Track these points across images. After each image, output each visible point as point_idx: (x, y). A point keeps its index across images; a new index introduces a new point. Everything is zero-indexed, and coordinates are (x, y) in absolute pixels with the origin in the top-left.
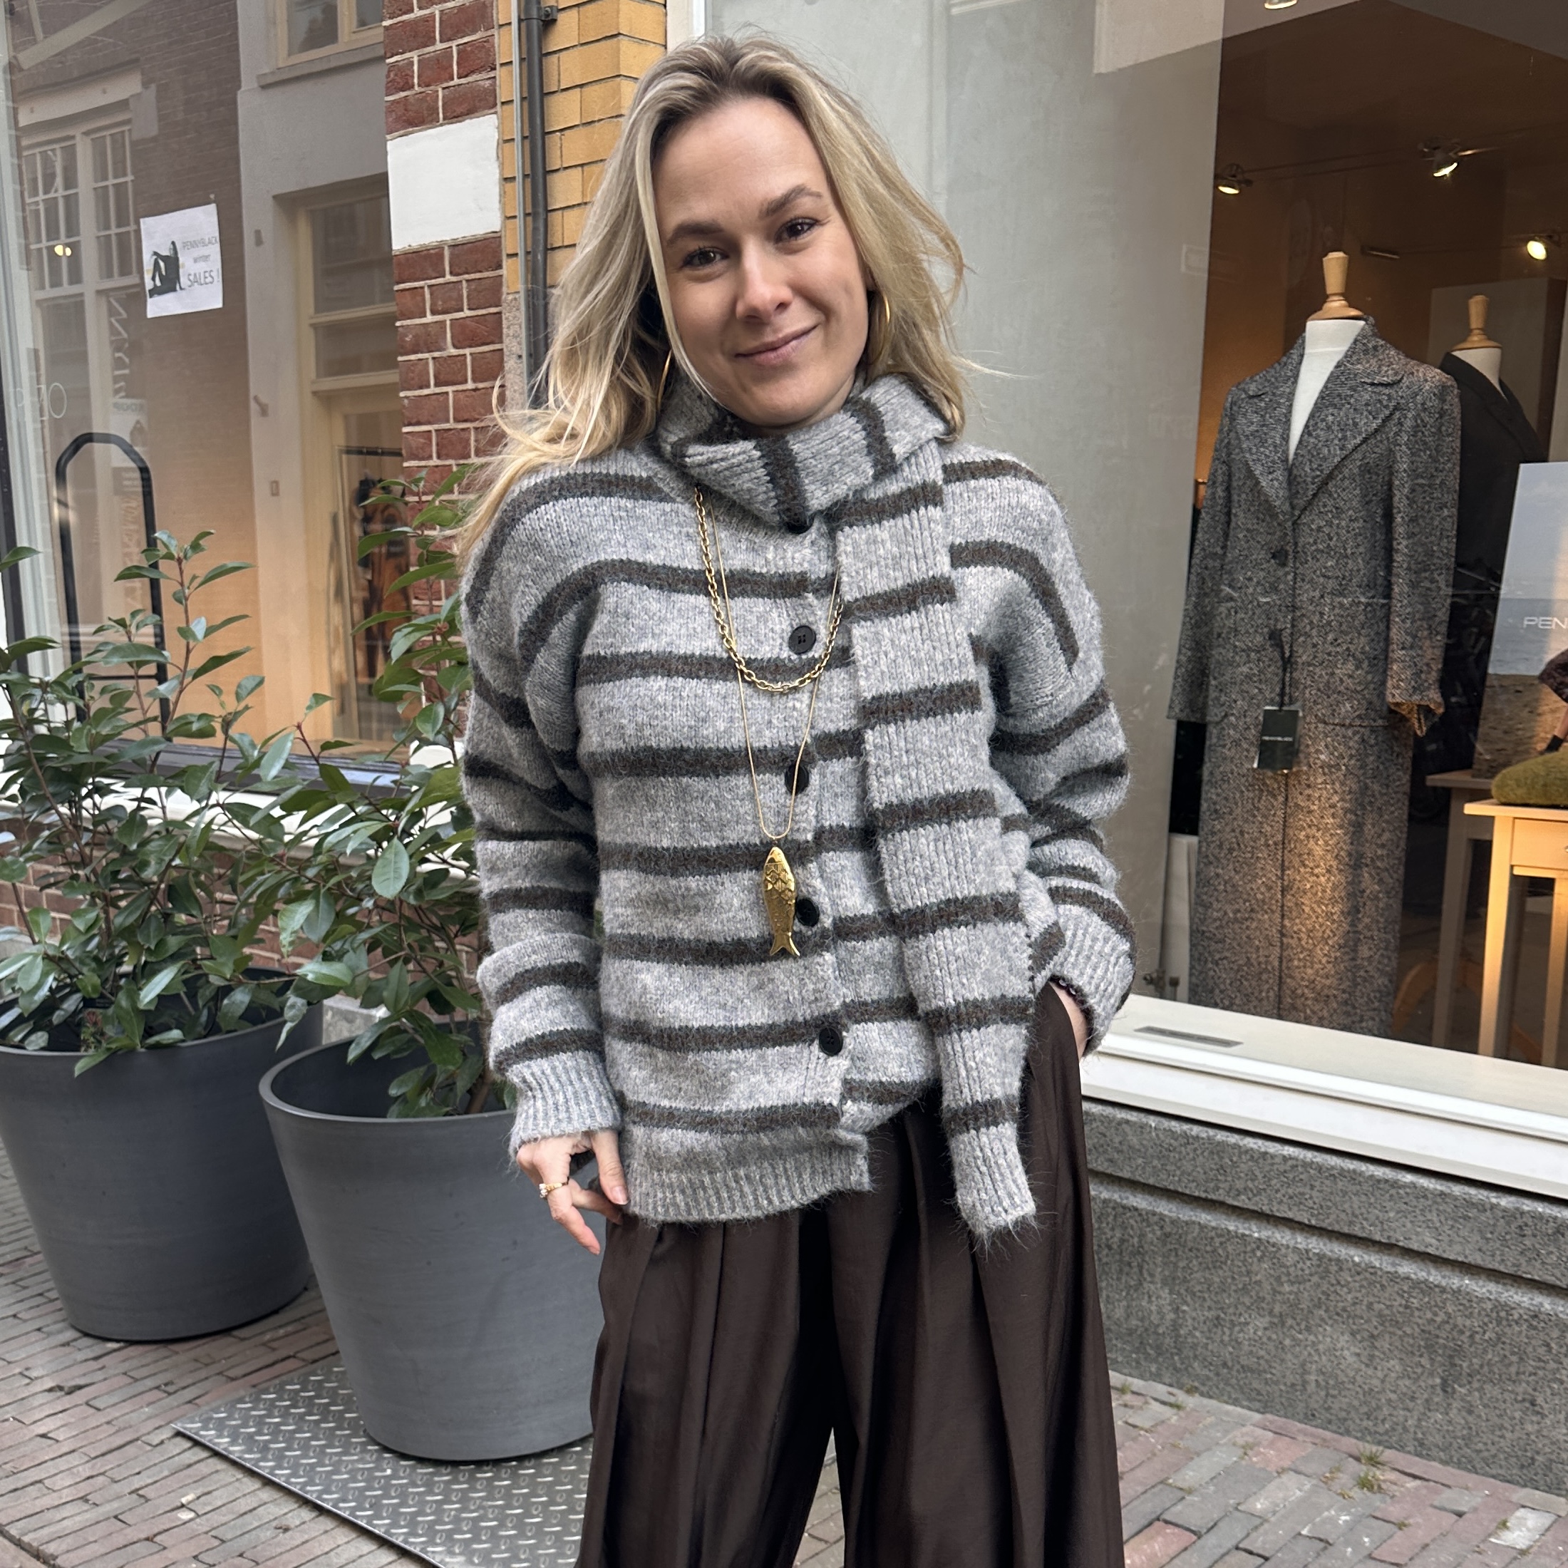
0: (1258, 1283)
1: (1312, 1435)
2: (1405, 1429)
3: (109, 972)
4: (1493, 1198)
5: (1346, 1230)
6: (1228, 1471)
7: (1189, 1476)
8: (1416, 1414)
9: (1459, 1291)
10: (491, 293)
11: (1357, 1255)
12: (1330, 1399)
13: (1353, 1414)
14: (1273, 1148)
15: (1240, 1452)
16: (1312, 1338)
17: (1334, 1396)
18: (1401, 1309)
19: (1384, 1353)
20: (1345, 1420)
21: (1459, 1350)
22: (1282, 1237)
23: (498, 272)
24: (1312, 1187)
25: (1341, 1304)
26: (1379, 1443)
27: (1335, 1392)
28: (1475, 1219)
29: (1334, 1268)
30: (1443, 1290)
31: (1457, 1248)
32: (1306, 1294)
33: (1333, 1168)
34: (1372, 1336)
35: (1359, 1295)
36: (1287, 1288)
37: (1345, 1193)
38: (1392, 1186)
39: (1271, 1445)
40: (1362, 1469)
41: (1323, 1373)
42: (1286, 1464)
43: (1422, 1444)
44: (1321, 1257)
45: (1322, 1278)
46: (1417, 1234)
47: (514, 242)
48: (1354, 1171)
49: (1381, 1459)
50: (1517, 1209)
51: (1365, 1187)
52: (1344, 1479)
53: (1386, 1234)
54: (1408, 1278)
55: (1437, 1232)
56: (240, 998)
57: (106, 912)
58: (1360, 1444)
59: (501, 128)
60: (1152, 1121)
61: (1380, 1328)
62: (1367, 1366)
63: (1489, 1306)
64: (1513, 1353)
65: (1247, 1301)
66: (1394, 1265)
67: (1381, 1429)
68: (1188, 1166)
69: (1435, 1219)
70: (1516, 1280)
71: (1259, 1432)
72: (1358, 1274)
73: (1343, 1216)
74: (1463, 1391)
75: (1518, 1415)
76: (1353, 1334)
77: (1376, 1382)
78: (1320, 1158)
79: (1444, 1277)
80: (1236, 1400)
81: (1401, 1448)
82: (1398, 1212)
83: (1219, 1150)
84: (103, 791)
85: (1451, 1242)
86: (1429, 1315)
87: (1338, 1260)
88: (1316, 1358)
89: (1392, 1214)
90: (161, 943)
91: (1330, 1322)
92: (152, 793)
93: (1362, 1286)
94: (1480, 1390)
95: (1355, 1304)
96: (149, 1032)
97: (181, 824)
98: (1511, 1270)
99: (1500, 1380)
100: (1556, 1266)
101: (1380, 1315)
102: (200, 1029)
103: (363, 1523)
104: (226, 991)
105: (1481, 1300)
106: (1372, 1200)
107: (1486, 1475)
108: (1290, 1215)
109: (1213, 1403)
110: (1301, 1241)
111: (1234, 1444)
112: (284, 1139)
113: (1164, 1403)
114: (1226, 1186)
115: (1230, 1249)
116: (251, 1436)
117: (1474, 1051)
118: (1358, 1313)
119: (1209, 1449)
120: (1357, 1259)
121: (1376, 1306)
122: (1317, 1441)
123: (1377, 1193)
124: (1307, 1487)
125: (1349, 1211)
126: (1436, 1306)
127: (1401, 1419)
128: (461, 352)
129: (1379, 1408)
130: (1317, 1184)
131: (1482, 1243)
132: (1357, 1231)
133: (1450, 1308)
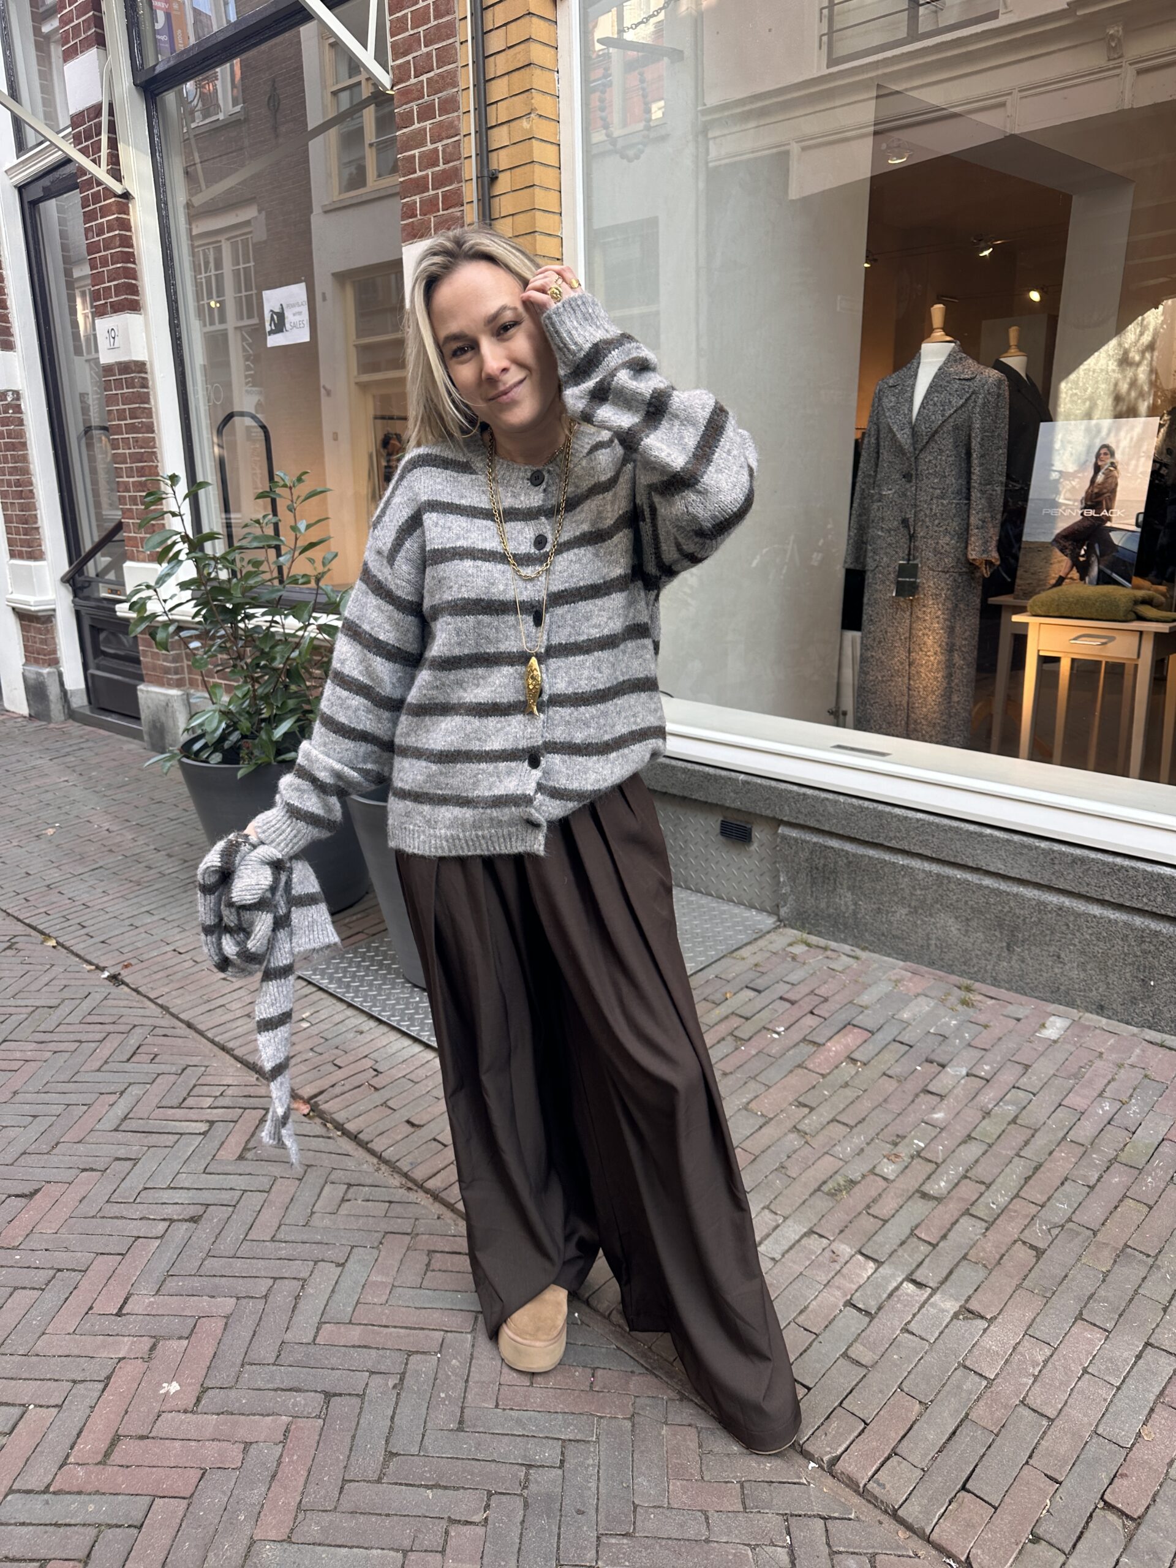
0: (903, 889)
1: (934, 974)
2: (986, 971)
4: (1038, 843)
5: (952, 860)
6: (888, 995)
7: (865, 999)
9: (1017, 894)
11: (959, 874)
13: (956, 963)
14: (910, 814)
17: (945, 952)
21: (1017, 928)
22: (916, 863)
29: (945, 881)
30: (1008, 894)
31: (1016, 870)
33: (944, 825)
34: (967, 919)
36: (918, 892)
37: (952, 840)
39: (910, 980)
40: (963, 994)
43: (995, 979)
46: (993, 862)
48: (956, 827)
49: (973, 988)
50: (1050, 849)
51: (964, 836)
53: (975, 863)
54: (987, 887)
55: (1004, 861)
58: (961, 979)
60: (842, 799)
63: (1034, 903)
65: (896, 899)
66: (979, 879)
67: (972, 971)
68: (862, 824)
70: (1050, 888)
71: (904, 972)
72: (959, 884)
73: (950, 852)
76: (956, 918)
77: (969, 945)
78: (937, 820)
79: (1007, 886)
80: (890, 954)
83: (881, 814)
85: (1012, 867)
87: (948, 877)
92: (277, 618)
97: (294, 635)
101: (972, 908)
103: (404, 1029)
105: (1029, 900)
106: (968, 844)
107: (1032, 996)
108: (920, 851)
109: (876, 956)
110: (927, 866)
111: (890, 980)
113: (849, 956)
114: (884, 835)
115: (886, 870)
116: (340, 979)
119: (875, 983)
120: (958, 876)
122: (937, 978)
123: (969, 839)
124: (932, 1004)
125: (953, 850)
129: (971, 959)
130: (936, 834)
131: (1030, 868)
132: (959, 861)
133: (1012, 904)
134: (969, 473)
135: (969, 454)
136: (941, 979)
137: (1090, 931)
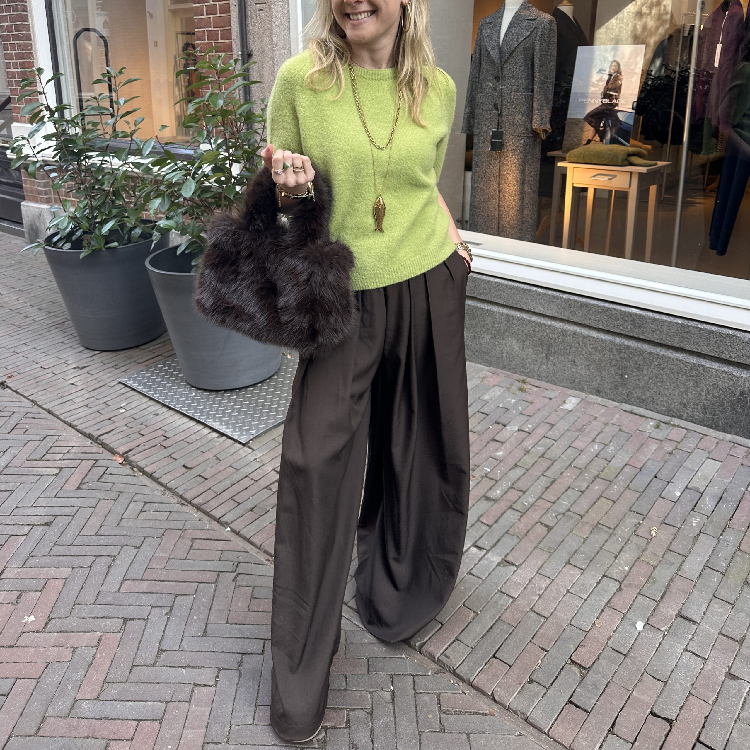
0: (487, 324)
1: (505, 374)
2: (534, 371)
3: (92, 222)
5: (515, 306)
8: (537, 366)
9: (551, 325)
12: (510, 362)
13: (518, 367)
14: (492, 279)
15: (481, 380)
16: (504, 342)
18: (533, 332)
19: (527, 346)
20: (515, 368)
21: (551, 345)
22: (495, 309)
24: (504, 292)
25: (513, 331)
26: (526, 376)
27: (512, 360)
28: (556, 302)
29: (511, 319)
30: (546, 325)
31: (550, 312)
32: (502, 327)
33: (510, 286)
34: (524, 341)
35: (519, 327)
36: (496, 325)
37: (514, 294)
38: (529, 291)
39: (491, 377)
40: (520, 385)
41: (508, 353)
42: (496, 383)
43: (539, 376)
44: (507, 315)
45: (507, 322)
46: (537, 307)
48: (517, 287)
49: (526, 381)
51: (521, 292)
52: (514, 388)
53: (528, 307)
54: (535, 322)
55: (544, 307)
56: (138, 231)
57: (91, 201)
58: (520, 376)
61: (526, 338)
62: (522, 350)
63: (560, 330)
64: (568, 346)
65: (484, 330)
66: (530, 317)
67: (526, 371)
69: (543, 302)
70: (568, 322)
71: (487, 373)
72: (519, 320)
73: (514, 301)
74: (552, 358)
75: (570, 366)
76: (517, 340)
77: (525, 356)
78: (506, 282)
79: (546, 321)
80: (481, 362)
81: (533, 378)
82: (531, 300)
84: (90, 158)
85: (548, 310)
86: (541, 334)
88: (506, 348)
89: (529, 301)
90: (110, 212)
91: (510, 336)
92: (107, 158)
93: (520, 324)
94: (558, 358)
95: (518, 330)
96: (107, 242)
97: (118, 169)
98: (567, 319)
99: (564, 354)
101: (526, 334)
102: (125, 242)
104: (134, 228)
105: (557, 328)
106: (523, 296)
107: (560, 386)
108: (497, 301)
110: (501, 310)
112: (154, 280)
114: (476, 292)
115: (478, 312)
117: (561, 246)
118: (519, 333)
120: (518, 316)
121: (525, 331)
123: (524, 294)
124: (502, 391)
125: (516, 300)
126: (543, 330)
127: (533, 368)
129: (526, 364)
130: (506, 291)
131: (558, 310)
132: (518, 306)
133: (548, 331)
134: (533, 77)
136: (508, 376)
137: (591, 347)
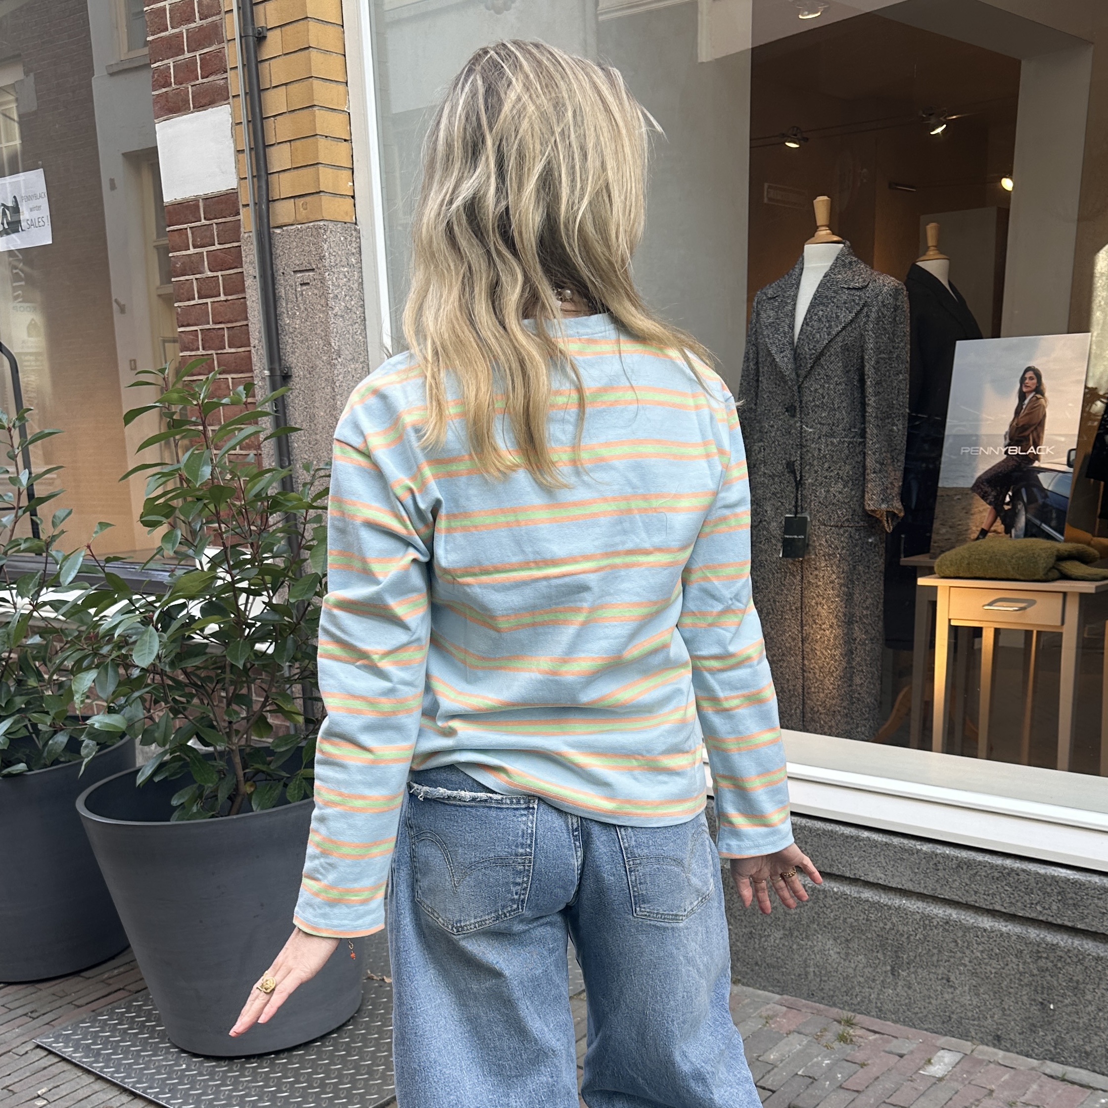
1: (812, 1008)
2: (870, 1001)
4: (918, 845)
5: (828, 870)
8: (876, 990)
10: (233, 232)
11: (835, 887)
12: (823, 983)
15: (764, 1021)
16: (810, 943)
17: (825, 981)
18: (864, 922)
19: (855, 951)
20: (833, 996)
21: (901, 948)
23: (237, 218)
24: (806, 843)
25: (827, 920)
26: (854, 1011)
27: (826, 979)
28: (908, 859)
29: (821, 896)
30: (890, 908)
31: (897, 879)
32: (805, 914)
33: (818, 829)
34: (847, 940)
35: (838, 913)
37: (826, 846)
38: (856, 840)
39: (784, 1015)
40: (841, 1029)
41: (818, 967)
42: (792, 1028)
43: (880, 1011)
45: (814, 903)
46: (872, 871)
47: (246, 196)
48: (832, 831)
49: (854, 1021)
50: (933, 852)
51: (840, 841)
52: (829, 1036)
53: (853, 872)
54: (868, 901)
55: (884, 870)
58: (841, 1012)
59: (233, 115)
61: (852, 935)
62: (845, 960)
64: (934, 948)
66: (859, 892)
67: (855, 1002)
69: (883, 861)
71: (779, 1007)
72: (837, 899)
73: (826, 861)
74: (905, 974)
75: (939, 988)
77: (850, 971)
78: (810, 823)
79: (890, 899)
80: (764, 986)
81: (868, 1014)
82: (860, 858)
85: (893, 876)
86: (881, 925)
87: (824, 891)
88: (813, 957)
89: (856, 859)
91: (821, 932)
93: (839, 908)
94: (915, 972)
95: (835, 919)
98: (931, 893)
99: (927, 965)
100: (959, 889)
101: (851, 926)
104: (52, 734)
106: (844, 850)
107: (921, 1028)
109: (751, 989)
111: (761, 1017)
116: (88, 1046)
118: (838, 925)
119: (744, 1021)
120: (835, 890)
121: (849, 920)
122: (815, 1011)
123: (846, 845)
124: (804, 1042)
125: (830, 858)
126: (886, 918)
127: (867, 994)
128: (215, 274)
129: (853, 988)
130: (809, 840)
131: (912, 875)
132: (835, 871)
133: (894, 920)
134: (864, 405)
135: (862, 381)
136: (819, 1012)
137: (981, 948)
